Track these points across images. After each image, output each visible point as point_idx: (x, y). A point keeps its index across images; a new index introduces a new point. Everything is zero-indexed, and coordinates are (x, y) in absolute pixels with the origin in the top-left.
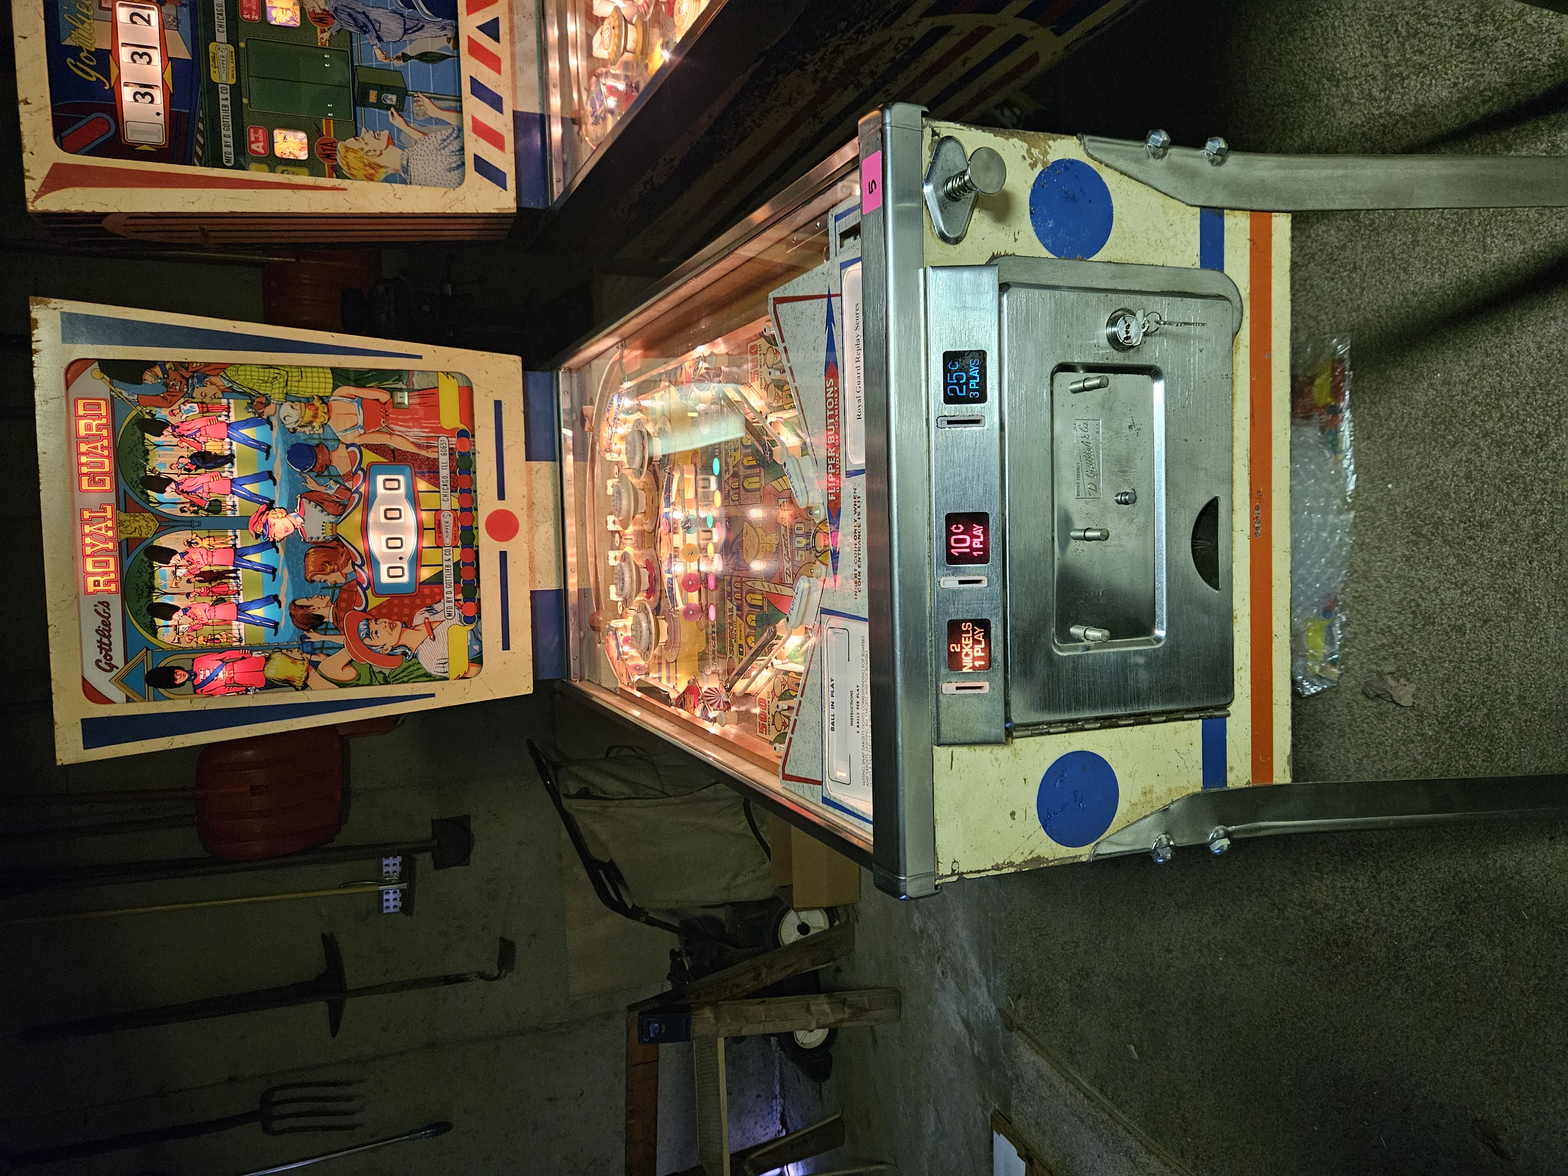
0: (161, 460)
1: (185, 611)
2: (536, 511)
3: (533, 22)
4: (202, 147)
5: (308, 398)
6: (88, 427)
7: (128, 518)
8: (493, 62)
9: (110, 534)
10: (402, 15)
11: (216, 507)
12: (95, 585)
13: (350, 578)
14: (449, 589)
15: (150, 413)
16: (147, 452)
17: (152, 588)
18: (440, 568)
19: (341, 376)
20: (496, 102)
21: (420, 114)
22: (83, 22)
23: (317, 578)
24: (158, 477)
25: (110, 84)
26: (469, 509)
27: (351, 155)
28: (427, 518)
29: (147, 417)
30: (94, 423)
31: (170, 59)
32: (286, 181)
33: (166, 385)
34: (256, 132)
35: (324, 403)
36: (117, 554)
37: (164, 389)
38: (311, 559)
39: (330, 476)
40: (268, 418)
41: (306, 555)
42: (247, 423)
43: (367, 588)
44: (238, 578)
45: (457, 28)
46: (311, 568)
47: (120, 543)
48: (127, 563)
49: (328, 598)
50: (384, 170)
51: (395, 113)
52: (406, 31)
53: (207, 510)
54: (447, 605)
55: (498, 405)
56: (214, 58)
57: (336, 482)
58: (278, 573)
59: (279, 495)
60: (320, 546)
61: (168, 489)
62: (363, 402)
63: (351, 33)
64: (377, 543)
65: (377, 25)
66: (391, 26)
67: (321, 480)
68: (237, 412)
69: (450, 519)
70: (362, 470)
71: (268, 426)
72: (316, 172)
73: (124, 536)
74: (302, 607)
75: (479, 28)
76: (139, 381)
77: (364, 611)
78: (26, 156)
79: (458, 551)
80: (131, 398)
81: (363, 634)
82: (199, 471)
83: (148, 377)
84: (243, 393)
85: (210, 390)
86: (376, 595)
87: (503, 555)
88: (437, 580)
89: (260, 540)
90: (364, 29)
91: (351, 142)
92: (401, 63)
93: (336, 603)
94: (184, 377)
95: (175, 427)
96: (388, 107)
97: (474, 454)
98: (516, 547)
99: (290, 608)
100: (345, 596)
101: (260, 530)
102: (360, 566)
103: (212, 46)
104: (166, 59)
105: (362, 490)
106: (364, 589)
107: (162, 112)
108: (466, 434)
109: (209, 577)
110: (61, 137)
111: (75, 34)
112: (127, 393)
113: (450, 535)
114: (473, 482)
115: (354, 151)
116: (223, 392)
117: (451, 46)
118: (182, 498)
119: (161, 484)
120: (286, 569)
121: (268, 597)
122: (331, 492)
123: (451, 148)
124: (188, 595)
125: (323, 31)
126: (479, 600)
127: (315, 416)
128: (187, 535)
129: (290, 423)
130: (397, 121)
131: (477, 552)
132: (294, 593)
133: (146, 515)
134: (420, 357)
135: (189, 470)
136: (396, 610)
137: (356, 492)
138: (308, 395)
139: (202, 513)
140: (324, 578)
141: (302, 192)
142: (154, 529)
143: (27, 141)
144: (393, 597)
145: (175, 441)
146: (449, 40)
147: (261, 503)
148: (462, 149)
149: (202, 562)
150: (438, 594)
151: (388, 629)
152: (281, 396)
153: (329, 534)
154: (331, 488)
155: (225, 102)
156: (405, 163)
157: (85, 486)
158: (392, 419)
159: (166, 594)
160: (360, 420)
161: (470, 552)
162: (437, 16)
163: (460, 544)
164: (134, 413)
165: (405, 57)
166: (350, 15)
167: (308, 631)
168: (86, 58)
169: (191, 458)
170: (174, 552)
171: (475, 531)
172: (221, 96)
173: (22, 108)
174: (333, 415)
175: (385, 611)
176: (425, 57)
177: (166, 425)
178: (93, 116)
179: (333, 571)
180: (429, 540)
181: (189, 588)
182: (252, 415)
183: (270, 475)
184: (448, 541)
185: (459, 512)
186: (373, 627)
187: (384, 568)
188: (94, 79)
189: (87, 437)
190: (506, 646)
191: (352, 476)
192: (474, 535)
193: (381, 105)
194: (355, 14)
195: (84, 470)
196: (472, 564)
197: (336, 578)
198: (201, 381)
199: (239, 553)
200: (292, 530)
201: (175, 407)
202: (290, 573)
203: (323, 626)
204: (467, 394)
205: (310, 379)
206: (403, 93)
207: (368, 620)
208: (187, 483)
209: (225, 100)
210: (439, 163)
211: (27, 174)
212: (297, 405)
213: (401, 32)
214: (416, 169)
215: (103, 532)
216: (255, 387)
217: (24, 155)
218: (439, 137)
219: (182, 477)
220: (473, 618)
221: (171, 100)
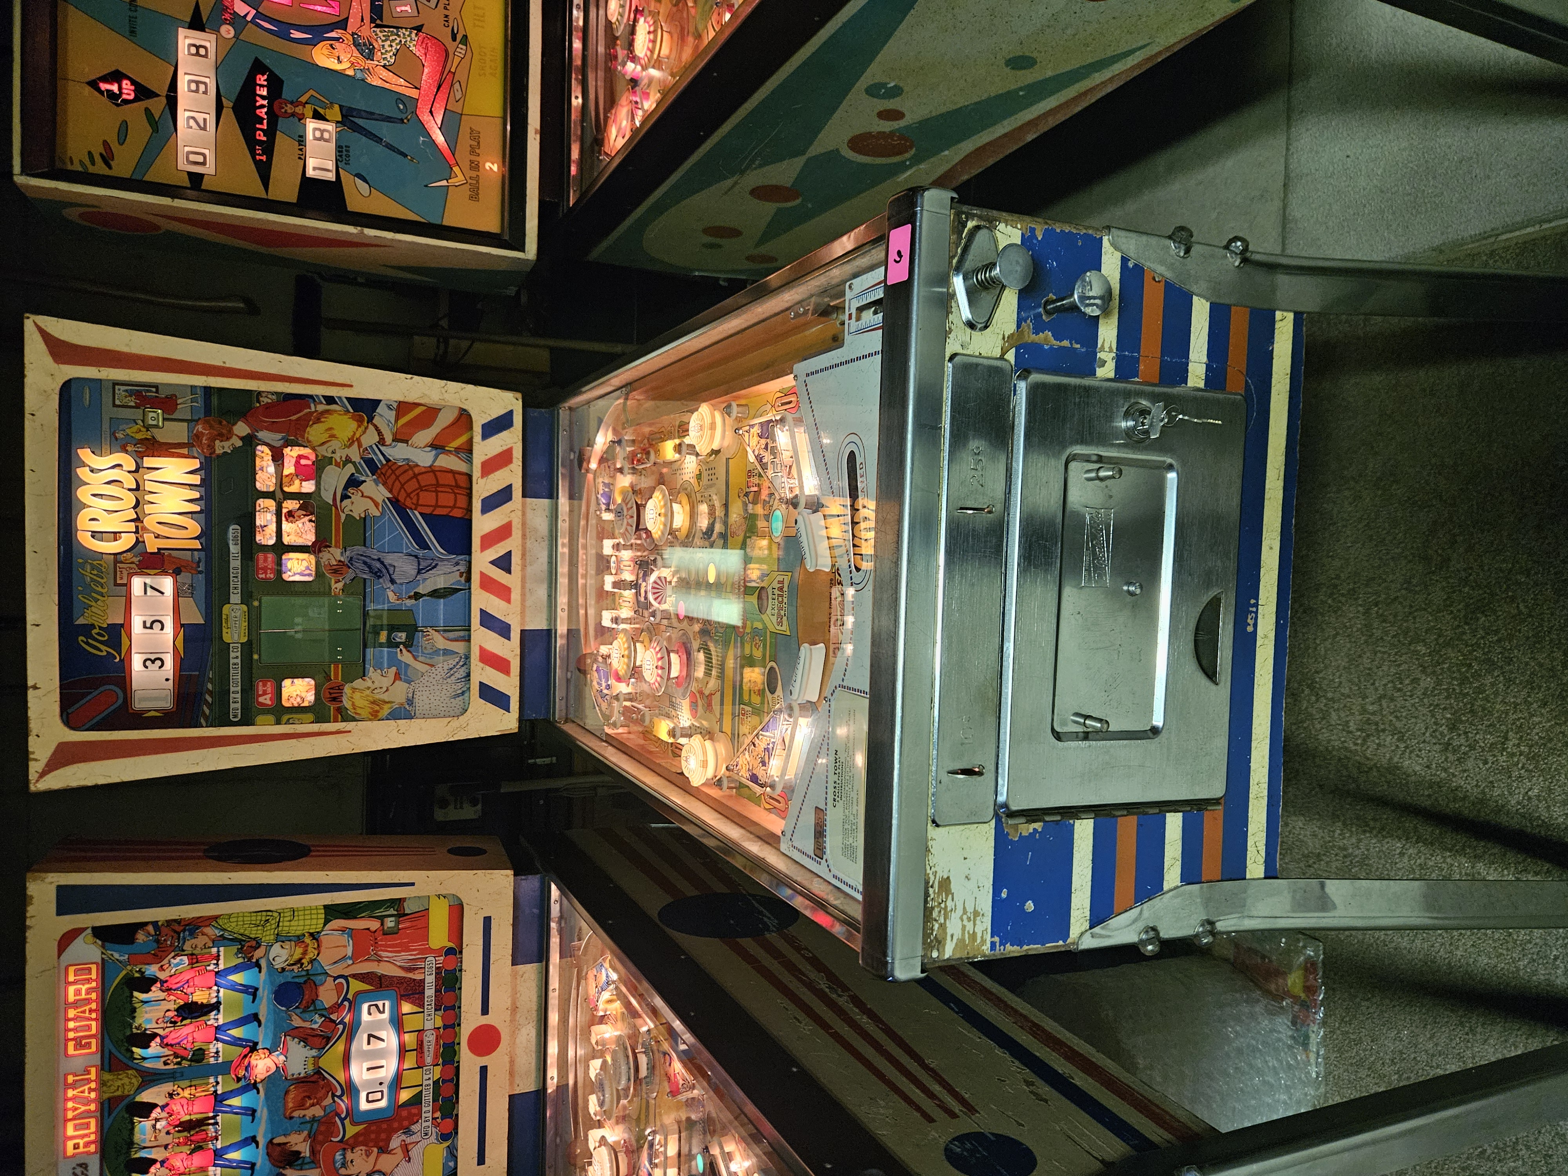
0: (147, 1016)
1: (163, 1163)
2: (518, 1015)
3: (545, 544)
4: (210, 706)
5: (298, 937)
6: (78, 992)
7: (111, 1077)
8: (503, 593)
9: (93, 1095)
10: (416, 557)
11: (199, 1055)
12: (75, 1148)
13: (328, 1110)
14: (427, 1109)
15: (140, 971)
16: (134, 1010)
17: (131, 1144)
18: (419, 1089)
19: (332, 912)
20: (504, 630)
21: (428, 647)
22: (97, 600)
23: (296, 1114)
24: (144, 1034)
25: (120, 656)
26: (452, 1024)
27: (357, 695)
28: (410, 1039)
29: (137, 975)
30: (84, 988)
31: (182, 625)
32: (292, 731)
33: (157, 941)
34: (264, 685)
35: (314, 938)
36: (98, 1114)
37: (155, 945)
38: (291, 1095)
39: (316, 1010)
40: (257, 961)
41: (287, 1093)
42: (236, 969)
43: (345, 1118)
44: (217, 1123)
45: (470, 562)
46: (291, 1105)
47: (102, 1104)
48: (108, 1122)
49: (306, 1133)
50: (389, 705)
51: (404, 650)
52: (419, 572)
53: (191, 1060)
54: (424, 1124)
55: (487, 921)
56: (227, 619)
57: (321, 1016)
58: (258, 1114)
59: (263, 1037)
60: (301, 1081)
61: (153, 1044)
62: (352, 933)
63: (365, 579)
64: (359, 1072)
65: (391, 570)
66: (404, 567)
67: (306, 1016)
68: (227, 958)
69: (432, 1038)
70: (348, 1000)
71: (257, 969)
72: (320, 719)
73: (106, 1096)
74: (279, 1145)
75: (492, 563)
76: (131, 940)
77: (341, 1141)
78: (32, 740)
79: (438, 1069)
80: (122, 958)
81: (338, 1165)
82: (184, 1022)
83: (141, 937)
84: (234, 940)
85: (201, 941)
86: (354, 1123)
87: (484, 1070)
88: (417, 1100)
89: (242, 1083)
90: (378, 575)
91: (358, 683)
92: (413, 601)
93: (312, 1137)
94: (175, 931)
95: (163, 982)
96: (397, 645)
97: (461, 970)
98: (496, 1061)
99: (267, 1148)
100: (322, 1128)
101: (242, 1073)
102: (340, 1097)
103: (226, 609)
104: (179, 625)
105: (347, 1020)
106: (342, 1120)
107: (171, 677)
108: (455, 951)
109: (188, 1126)
110: (68, 714)
111: (88, 613)
112: (117, 955)
113: (432, 1054)
114: (459, 998)
115: (361, 691)
116: (213, 941)
117: (463, 579)
118: (166, 1051)
119: (145, 1039)
120: (265, 1110)
121: (246, 1139)
122: (315, 1026)
123: (457, 675)
124: (166, 1147)
125: (337, 582)
126: (457, 1115)
127: (305, 953)
128: (168, 1087)
129: (279, 964)
130: (406, 657)
131: (458, 1068)
132: (272, 1133)
133: (130, 1072)
134: (413, 884)
135: (175, 1023)
136: (373, 1136)
137: (340, 1023)
138: (299, 933)
139: (185, 1063)
140: (302, 1113)
141: (307, 740)
142: (136, 1084)
143: (34, 725)
144: (371, 1123)
145: (163, 995)
146: (461, 575)
147: (244, 1047)
148: (468, 675)
149: (182, 1113)
150: (415, 1115)
151: (364, 1156)
152: (272, 937)
153: (310, 1068)
154: (316, 1023)
155: (236, 661)
156: (410, 695)
157: (71, 1050)
158: (381, 945)
159: (145, 1148)
160: (349, 951)
161: (450, 1069)
162: (450, 552)
163: (441, 1061)
164: (124, 972)
165: (417, 596)
166: (365, 563)
167: (284, 1168)
168: (98, 634)
169: (177, 1010)
170: (155, 1106)
171: (456, 1047)
172: (232, 655)
173: (31, 693)
174: (323, 949)
175: (361, 1139)
176: (436, 594)
177: (154, 980)
178: (102, 689)
179: (313, 1105)
180: (410, 1061)
181: (168, 1139)
182: (241, 960)
183: (255, 1018)
184: (429, 1060)
185: (441, 1030)
186: (349, 1156)
187: (363, 1096)
188: (105, 653)
189: (76, 1002)
190: (481, 1161)
191: (337, 1007)
192: (455, 1051)
193: (392, 644)
194: (367, 560)
195: (71, 1035)
196: (451, 1080)
197: (317, 1111)
198: (193, 934)
199: (219, 1099)
200: (274, 1069)
201: (166, 961)
202: (270, 1112)
203: (300, 1162)
204: (457, 911)
205: (301, 917)
206: (412, 630)
207: (344, 1149)
208: (173, 1036)
209: (235, 657)
210: (444, 691)
211: (31, 756)
212: (287, 945)
213: (414, 572)
214: (422, 702)
215: (86, 1094)
216: (247, 933)
217: (30, 739)
218: (446, 667)
219: (168, 1030)
220: (449, 1135)
221: (181, 664)
